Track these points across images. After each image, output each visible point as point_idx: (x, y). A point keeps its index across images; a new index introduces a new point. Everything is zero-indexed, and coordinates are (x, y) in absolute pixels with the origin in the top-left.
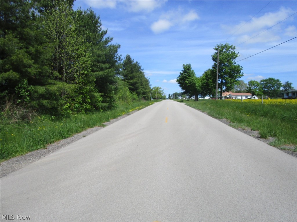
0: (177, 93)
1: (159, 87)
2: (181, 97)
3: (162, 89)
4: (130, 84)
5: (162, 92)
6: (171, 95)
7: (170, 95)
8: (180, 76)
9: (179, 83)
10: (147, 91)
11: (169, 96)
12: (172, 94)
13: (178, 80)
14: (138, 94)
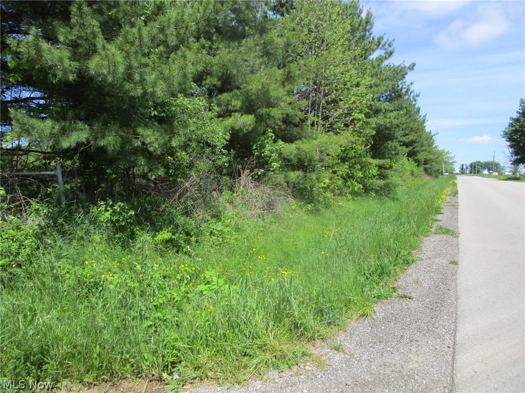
0: (479, 162)
1: (446, 150)
2: (489, 170)
3: (451, 155)
4: (402, 144)
5: (451, 161)
6: (465, 167)
7: (462, 166)
8: (511, 125)
9: (510, 139)
10: (432, 157)
11: (462, 169)
12: (468, 164)
13: (506, 134)
14: (419, 163)
